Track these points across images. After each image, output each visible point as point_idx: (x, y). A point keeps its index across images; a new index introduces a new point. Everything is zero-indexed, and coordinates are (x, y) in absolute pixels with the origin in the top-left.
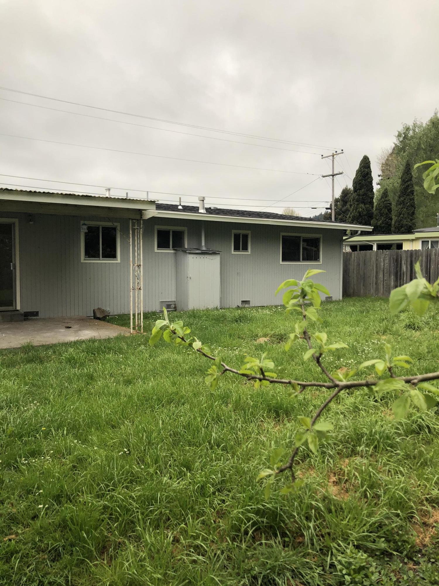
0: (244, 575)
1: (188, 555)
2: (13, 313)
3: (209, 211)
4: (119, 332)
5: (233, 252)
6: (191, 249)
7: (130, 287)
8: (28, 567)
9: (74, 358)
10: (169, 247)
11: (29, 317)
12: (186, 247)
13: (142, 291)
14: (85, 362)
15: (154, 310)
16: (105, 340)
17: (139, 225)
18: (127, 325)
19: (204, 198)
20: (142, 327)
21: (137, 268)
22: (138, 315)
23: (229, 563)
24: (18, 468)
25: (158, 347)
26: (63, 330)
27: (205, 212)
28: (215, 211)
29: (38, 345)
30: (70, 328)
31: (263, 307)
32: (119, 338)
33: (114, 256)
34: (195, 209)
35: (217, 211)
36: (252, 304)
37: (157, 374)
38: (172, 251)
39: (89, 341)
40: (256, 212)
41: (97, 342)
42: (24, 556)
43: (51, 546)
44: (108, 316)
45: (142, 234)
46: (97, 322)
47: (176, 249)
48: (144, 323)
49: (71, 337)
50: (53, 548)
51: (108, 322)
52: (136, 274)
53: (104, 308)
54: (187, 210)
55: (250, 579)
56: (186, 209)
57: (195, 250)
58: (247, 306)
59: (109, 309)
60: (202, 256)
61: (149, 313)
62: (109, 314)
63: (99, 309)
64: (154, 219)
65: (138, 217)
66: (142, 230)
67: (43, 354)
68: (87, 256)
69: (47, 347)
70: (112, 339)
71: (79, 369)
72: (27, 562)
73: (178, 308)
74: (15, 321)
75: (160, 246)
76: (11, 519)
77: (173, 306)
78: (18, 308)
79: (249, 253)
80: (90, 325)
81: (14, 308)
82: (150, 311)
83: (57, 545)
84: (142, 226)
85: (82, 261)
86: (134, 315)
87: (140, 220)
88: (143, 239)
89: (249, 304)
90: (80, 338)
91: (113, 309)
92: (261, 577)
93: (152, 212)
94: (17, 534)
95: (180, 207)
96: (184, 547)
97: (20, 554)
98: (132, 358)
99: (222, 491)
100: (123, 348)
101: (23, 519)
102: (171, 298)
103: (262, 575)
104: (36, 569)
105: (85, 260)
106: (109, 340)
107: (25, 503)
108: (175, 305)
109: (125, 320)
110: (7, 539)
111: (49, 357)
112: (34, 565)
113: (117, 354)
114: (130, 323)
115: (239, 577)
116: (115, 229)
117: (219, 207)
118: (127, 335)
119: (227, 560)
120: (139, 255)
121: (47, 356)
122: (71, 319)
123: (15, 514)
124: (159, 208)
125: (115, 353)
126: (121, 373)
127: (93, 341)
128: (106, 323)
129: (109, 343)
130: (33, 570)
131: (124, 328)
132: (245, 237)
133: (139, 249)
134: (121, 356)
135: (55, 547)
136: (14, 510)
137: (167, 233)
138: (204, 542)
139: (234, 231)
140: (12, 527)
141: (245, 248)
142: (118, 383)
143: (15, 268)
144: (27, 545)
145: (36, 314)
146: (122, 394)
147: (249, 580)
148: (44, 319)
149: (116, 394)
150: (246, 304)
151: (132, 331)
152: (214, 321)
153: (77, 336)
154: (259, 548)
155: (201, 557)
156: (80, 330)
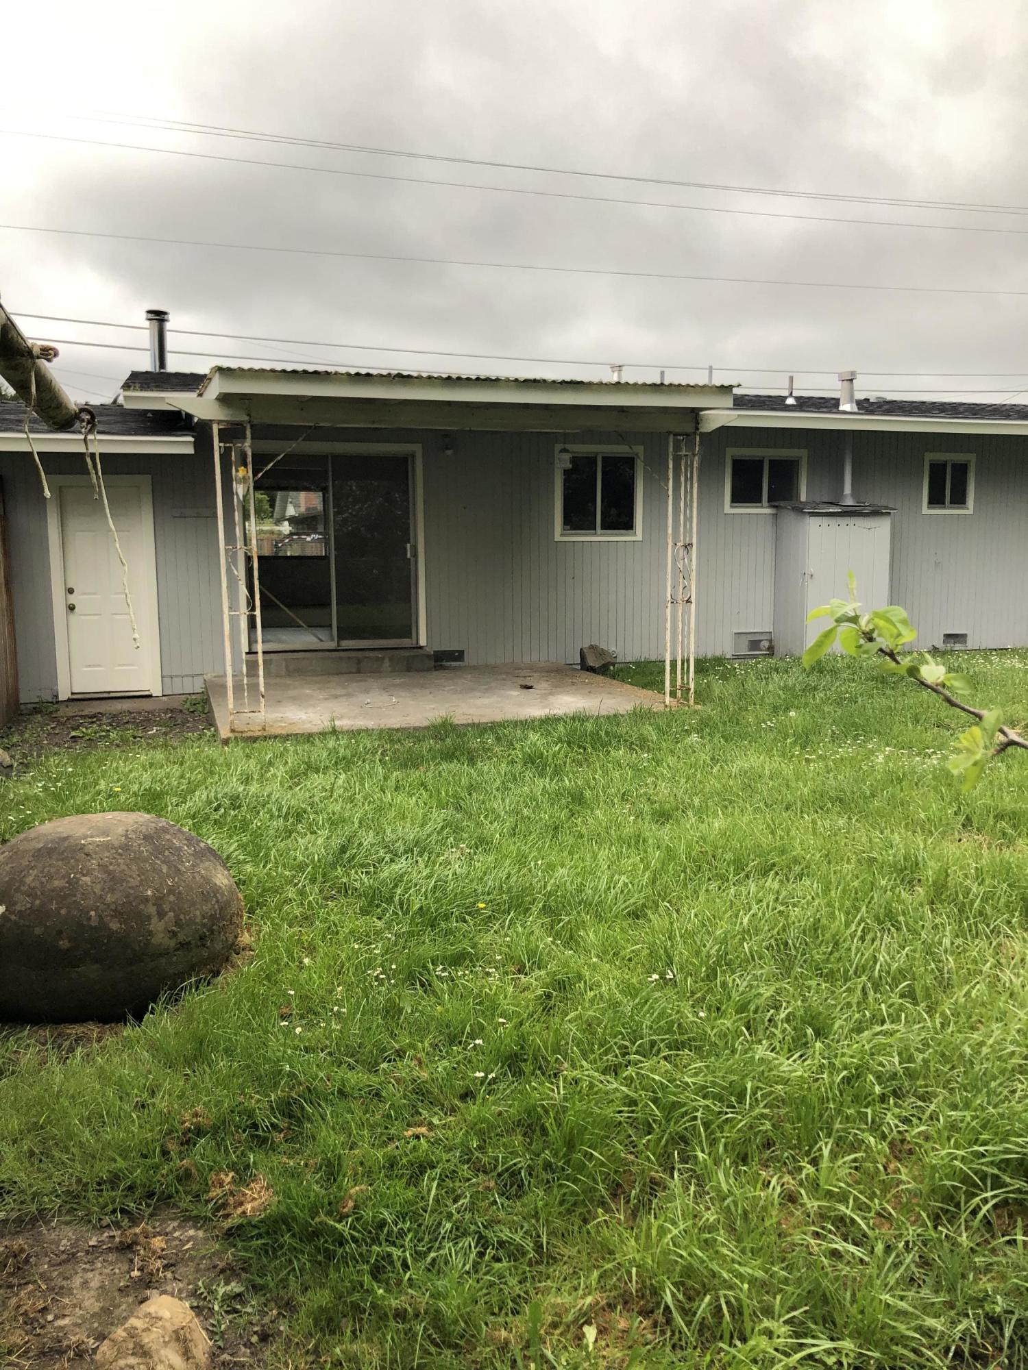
0: (967, 1309)
1: (817, 1235)
2: (412, 653)
3: (865, 406)
4: (638, 703)
5: (925, 510)
6: (816, 504)
7: (666, 597)
8: (455, 1201)
9: (542, 754)
10: (760, 501)
11: (444, 663)
12: (803, 498)
13: (693, 606)
14: (565, 763)
15: (718, 653)
16: (608, 717)
17: (691, 446)
18: (657, 686)
19: (853, 373)
20: (692, 691)
21: (682, 552)
22: (683, 664)
23: (925, 1274)
24: (430, 985)
25: (732, 740)
26: (515, 693)
27: (856, 410)
28: (880, 407)
29: (465, 722)
30: (531, 688)
31: (1002, 651)
32: (639, 716)
33: (628, 525)
34: (830, 405)
35: (887, 407)
36: (971, 644)
37: (730, 803)
38: (768, 511)
39: (573, 718)
40: (992, 405)
41: (591, 721)
42: (447, 1176)
43: (503, 1164)
44: (614, 664)
45: (697, 468)
46: (588, 677)
47: (776, 504)
48: (697, 683)
49: (531, 707)
50: (507, 1170)
51: (613, 677)
52: (680, 565)
53: (603, 646)
54: (808, 406)
55: (982, 1322)
56: (805, 404)
57: (825, 506)
58: (958, 647)
59: (614, 649)
60: (843, 521)
61: (706, 661)
62: (613, 661)
63: (592, 647)
64: (727, 434)
65: (689, 428)
66: (697, 458)
67: (475, 743)
68: (569, 527)
69: (482, 729)
70: (622, 716)
71: (551, 780)
72: (454, 1191)
73: (780, 649)
74: (419, 671)
75: (737, 498)
76: (417, 1093)
77: (766, 644)
78: (423, 641)
79: (970, 511)
80: (573, 684)
81: (414, 642)
82: (709, 656)
83: (515, 1164)
84: (697, 449)
85: (558, 538)
86: (673, 664)
87: (695, 433)
88: (699, 480)
89: (966, 642)
90: (552, 712)
91: (625, 650)
92: (1013, 1323)
93: (720, 416)
94: (431, 1126)
95: (790, 401)
96: (809, 1216)
97: (438, 1170)
98: (671, 760)
99: (904, 1096)
100: (650, 738)
101: (441, 1096)
102: (760, 624)
103: (1015, 1318)
104: (472, 1207)
105: (562, 535)
106: (615, 718)
107: (445, 1063)
108: (771, 641)
109: (651, 674)
110: (410, 1133)
111: (489, 749)
112: (467, 1199)
113: (634, 749)
114: (663, 683)
115: (953, 1313)
116: (630, 462)
117: (890, 397)
118: (657, 708)
119: (918, 1266)
120: (689, 519)
121: (483, 748)
122: (532, 668)
123: (426, 1082)
124: (739, 405)
125: (631, 749)
126: (645, 793)
127: (579, 718)
128: (610, 680)
129: (617, 725)
130: (466, 1209)
131: (650, 692)
132: (961, 472)
133: (689, 505)
134: (646, 755)
135: (511, 1166)
136: (425, 1075)
137: (757, 465)
138: (859, 1212)
139: (930, 457)
140: (420, 1110)
141: (959, 499)
142: (639, 815)
143: (415, 555)
144: (452, 1153)
145: (458, 656)
146: (650, 841)
147: (978, 1323)
148: (475, 668)
149: (637, 842)
150: (955, 643)
151: (668, 699)
152: (870, 683)
153: (544, 707)
154: (1008, 1249)
155: (852, 1248)
156: (551, 694)
